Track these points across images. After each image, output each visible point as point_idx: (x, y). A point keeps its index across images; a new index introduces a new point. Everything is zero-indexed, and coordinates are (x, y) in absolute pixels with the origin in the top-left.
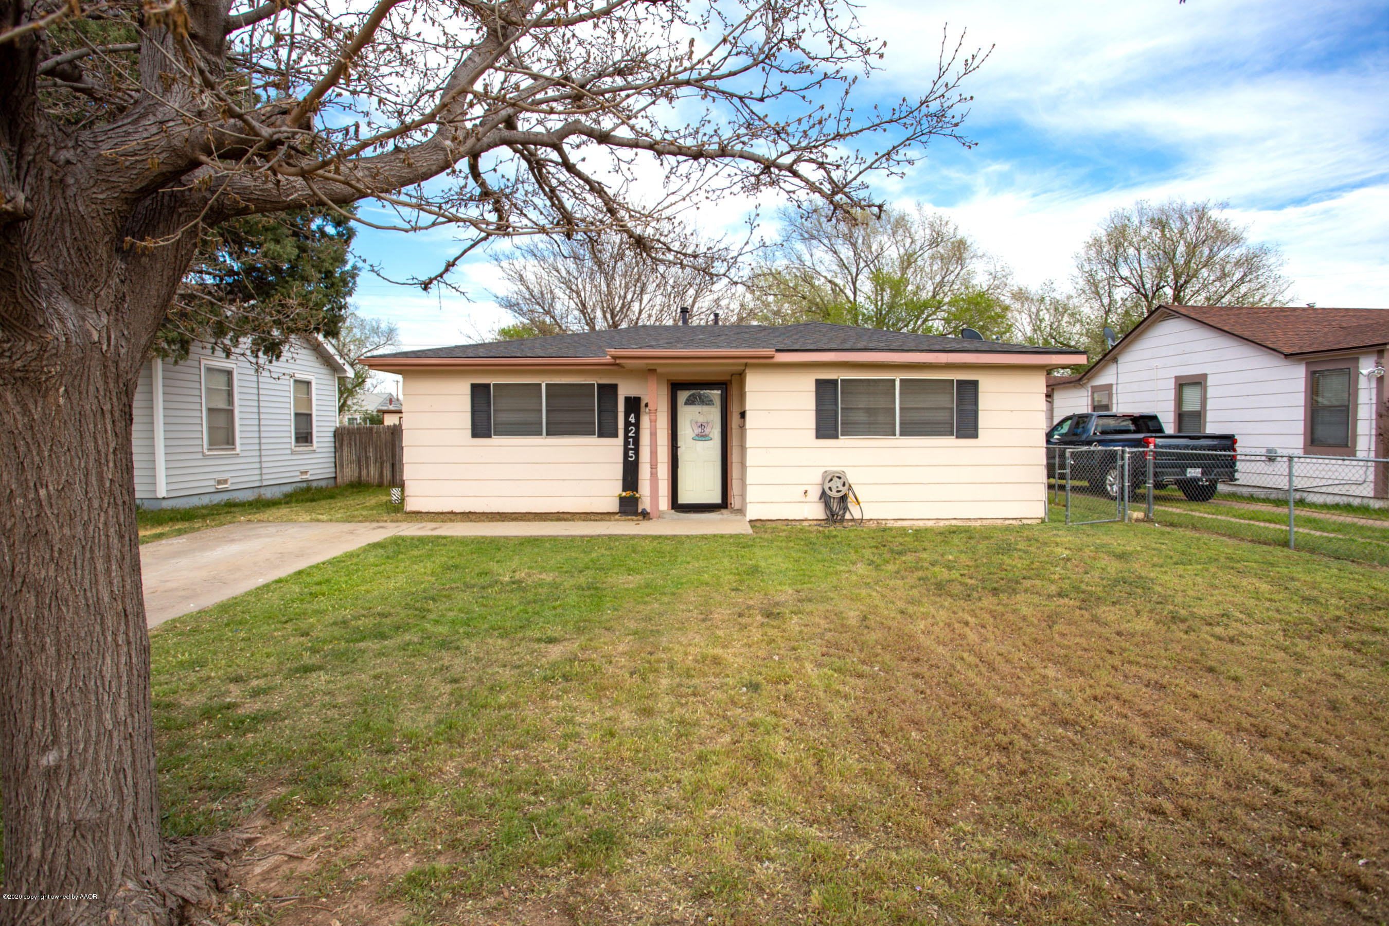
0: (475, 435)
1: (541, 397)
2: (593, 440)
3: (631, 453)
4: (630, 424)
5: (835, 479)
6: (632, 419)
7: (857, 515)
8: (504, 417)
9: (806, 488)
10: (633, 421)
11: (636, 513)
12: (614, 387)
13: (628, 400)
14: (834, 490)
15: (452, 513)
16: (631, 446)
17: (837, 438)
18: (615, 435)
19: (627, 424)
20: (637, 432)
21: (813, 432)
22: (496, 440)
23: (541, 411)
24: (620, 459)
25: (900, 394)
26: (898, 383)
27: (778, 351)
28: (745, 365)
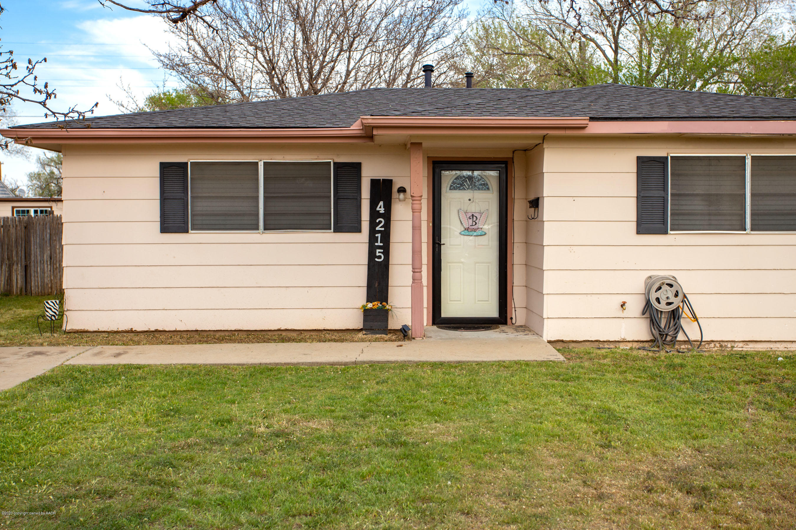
0: (164, 229)
1: (257, 179)
2: (329, 236)
3: (378, 252)
4: (380, 215)
5: (665, 287)
6: (381, 209)
7: (693, 334)
8: (203, 206)
9: (623, 298)
10: (382, 211)
11: (386, 330)
12: (357, 167)
13: (374, 183)
14: (663, 302)
15: (131, 331)
16: (379, 244)
17: (666, 233)
18: (358, 230)
19: (374, 214)
20: (387, 225)
21: (633, 226)
22: (194, 236)
23: (257, 198)
24: (364, 259)
25: (752, 175)
26: (748, 162)
27: (592, 119)
28: (544, 138)
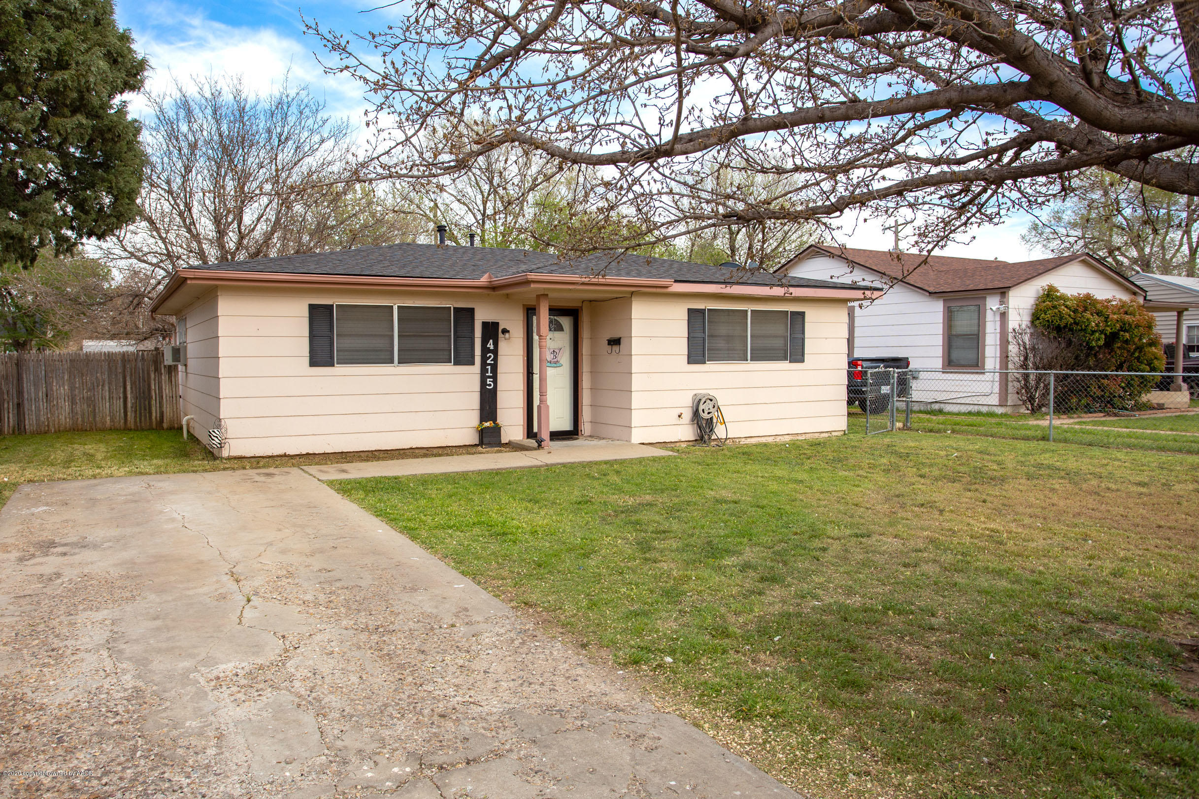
0: (313, 363)
1: (392, 321)
2: (449, 368)
3: (489, 381)
4: (489, 351)
5: (708, 401)
6: (491, 345)
7: (722, 435)
8: (348, 343)
9: (678, 411)
10: (492, 347)
11: (500, 444)
12: (471, 311)
13: (485, 325)
14: (706, 412)
15: (285, 455)
16: (489, 374)
17: (705, 363)
18: (473, 364)
19: (485, 350)
20: (495, 359)
21: (686, 358)
23: (392, 336)
24: (477, 387)
25: (751, 323)
26: (749, 314)
27: (676, 281)
28: (632, 293)
